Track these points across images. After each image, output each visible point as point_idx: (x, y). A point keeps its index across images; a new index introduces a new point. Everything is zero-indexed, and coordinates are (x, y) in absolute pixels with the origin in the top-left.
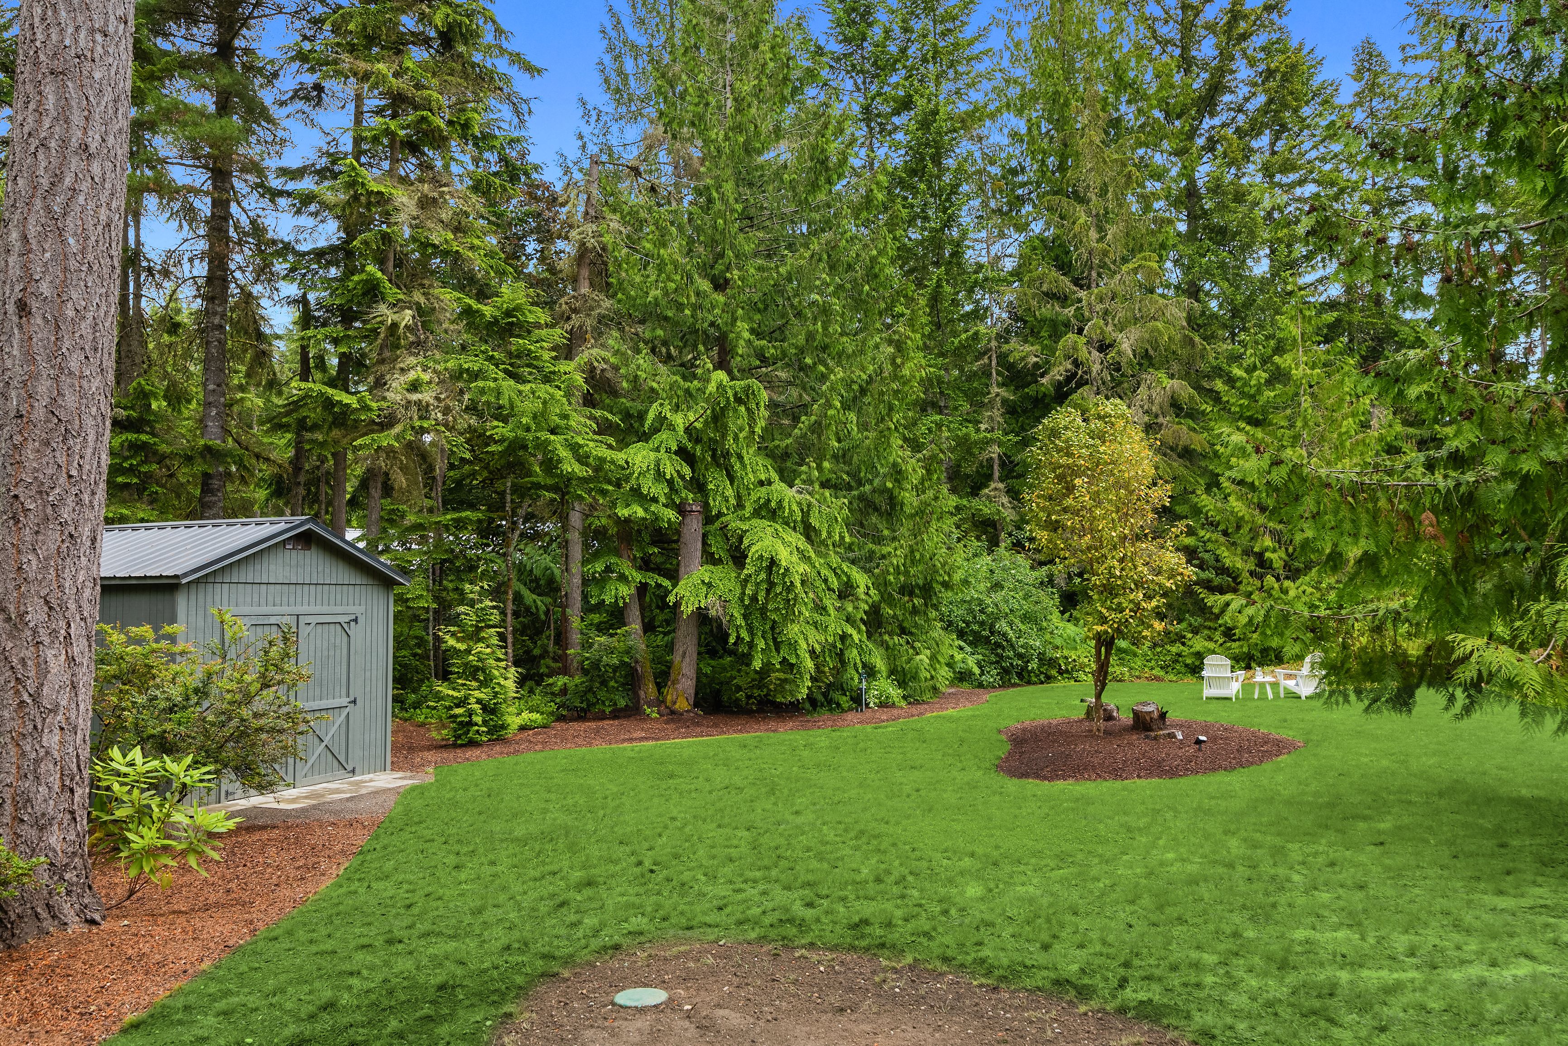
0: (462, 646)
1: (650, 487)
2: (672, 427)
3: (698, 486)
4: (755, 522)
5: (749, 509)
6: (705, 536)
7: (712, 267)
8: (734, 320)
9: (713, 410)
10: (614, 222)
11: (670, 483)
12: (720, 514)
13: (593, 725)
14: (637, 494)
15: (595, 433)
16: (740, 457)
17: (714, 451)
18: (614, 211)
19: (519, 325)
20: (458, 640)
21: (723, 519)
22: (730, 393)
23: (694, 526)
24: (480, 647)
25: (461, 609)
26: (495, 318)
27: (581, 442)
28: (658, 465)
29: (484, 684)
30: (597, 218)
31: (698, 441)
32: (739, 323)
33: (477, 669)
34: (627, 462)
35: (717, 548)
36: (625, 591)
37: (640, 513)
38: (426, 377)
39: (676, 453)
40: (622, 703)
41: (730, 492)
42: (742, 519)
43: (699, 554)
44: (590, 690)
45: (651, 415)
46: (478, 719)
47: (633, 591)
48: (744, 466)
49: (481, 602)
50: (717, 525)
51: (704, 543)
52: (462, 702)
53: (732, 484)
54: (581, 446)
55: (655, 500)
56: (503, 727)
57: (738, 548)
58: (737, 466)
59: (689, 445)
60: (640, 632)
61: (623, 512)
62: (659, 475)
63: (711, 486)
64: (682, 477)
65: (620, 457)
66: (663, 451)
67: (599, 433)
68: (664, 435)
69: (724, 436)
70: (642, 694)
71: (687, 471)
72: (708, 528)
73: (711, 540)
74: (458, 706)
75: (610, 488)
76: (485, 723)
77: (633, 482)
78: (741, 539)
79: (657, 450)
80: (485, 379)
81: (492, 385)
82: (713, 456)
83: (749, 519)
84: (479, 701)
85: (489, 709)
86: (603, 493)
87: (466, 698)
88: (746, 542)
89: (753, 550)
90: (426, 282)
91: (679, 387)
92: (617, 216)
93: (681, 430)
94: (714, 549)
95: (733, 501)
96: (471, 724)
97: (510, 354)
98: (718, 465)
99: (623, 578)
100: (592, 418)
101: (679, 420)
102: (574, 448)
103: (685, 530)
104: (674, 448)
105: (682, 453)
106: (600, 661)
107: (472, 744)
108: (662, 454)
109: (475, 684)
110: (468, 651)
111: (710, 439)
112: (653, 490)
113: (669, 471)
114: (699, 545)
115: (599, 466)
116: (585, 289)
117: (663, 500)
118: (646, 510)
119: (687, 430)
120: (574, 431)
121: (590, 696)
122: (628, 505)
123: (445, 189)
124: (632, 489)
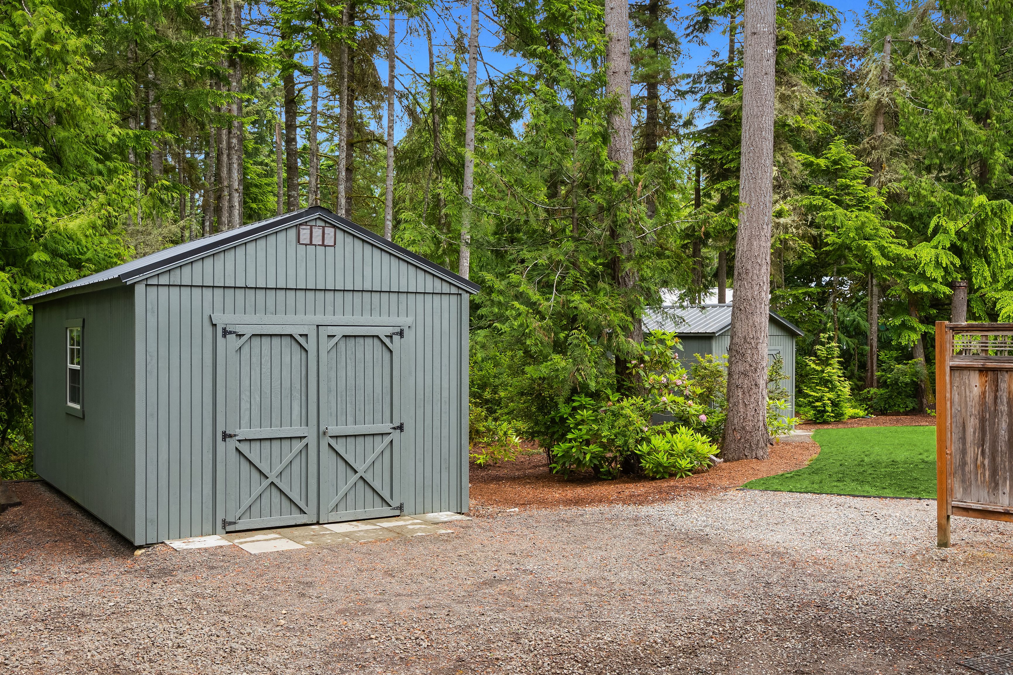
0: (819, 368)
1: (931, 272)
2: (946, 231)
3: (965, 268)
4: (1005, 293)
5: (1000, 285)
6: (969, 301)
7: (976, 105)
8: (993, 150)
9: (976, 219)
10: (902, 84)
11: (946, 269)
12: (980, 288)
13: (895, 418)
14: (923, 277)
15: (893, 237)
16: (995, 250)
17: (976, 247)
18: (903, 77)
19: (842, 169)
20: (817, 364)
21: (982, 290)
22: (988, 209)
23: (962, 296)
24: (829, 369)
25: (818, 347)
26: (827, 166)
27: (886, 245)
28: (937, 258)
29: (831, 390)
30: (890, 81)
31: (965, 240)
32: (997, 153)
33: (828, 381)
34: (915, 255)
35: (977, 309)
36: (915, 337)
37: (926, 289)
38: (786, 208)
39: (949, 249)
40: (911, 406)
41: (987, 274)
42: (996, 290)
43: (965, 313)
44: (890, 397)
45: (932, 225)
46: (829, 409)
47: (919, 337)
48: (998, 255)
49: (829, 343)
50: (978, 294)
51: (968, 306)
52: (820, 399)
53: (989, 266)
54: (886, 248)
55: (935, 280)
56: (842, 414)
57: (993, 309)
58: (994, 255)
59: (958, 243)
60: (923, 362)
61: (914, 289)
62: (938, 264)
63: (974, 270)
64: (954, 265)
65: (910, 253)
66: (940, 248)
67: (897, 238)
68: (940, 237)
69: (983, 237)
70: (925, 401)
71: (957, 262)
72: (972, 296)
73: (973, 304)
74: (817, 401)
75: (905, 273)
76: (832, 411)
77: (920, 269)
78: (995, 304)
79: (936, 247)
80: (825, 210)
81: (831, 213)
82: (976, 250)
83: (1001, 290)
84: (829, 399)
85: (835, 404)
86: (900, 276)
87: (822, 397)
88: (998, 306)
89: (1003, 311)
90: (783, 147)
91: (950, 199)
92: (905, 81)
93: (953, 232)
94: (975, 310)
95: (989, 279)
96: (825, 411)
97: (837, 188)
98: (979, 256)
99: (913, 329)
100: (891, 228)
101: (952, 227)
102: (881, 249)
103: (955, 299)
104: (948, 245)
105: (955, 249)
106: (898, 379)
107: (825, 422)
108: (940, 251)
109: (827, 390)
110: (823, 371)
111: (974, 239)
112: (934, 274)
113: (945, 261)
114: (965, 308)
115: (897, 258)
116: (880, 132)
117: (940, 280)
118: (929, 287)
119: (958, 233)
120: (880, 237)
121: (890, 401)
122: (917, 284)
123: (795, 88)
124: (919, 273)
